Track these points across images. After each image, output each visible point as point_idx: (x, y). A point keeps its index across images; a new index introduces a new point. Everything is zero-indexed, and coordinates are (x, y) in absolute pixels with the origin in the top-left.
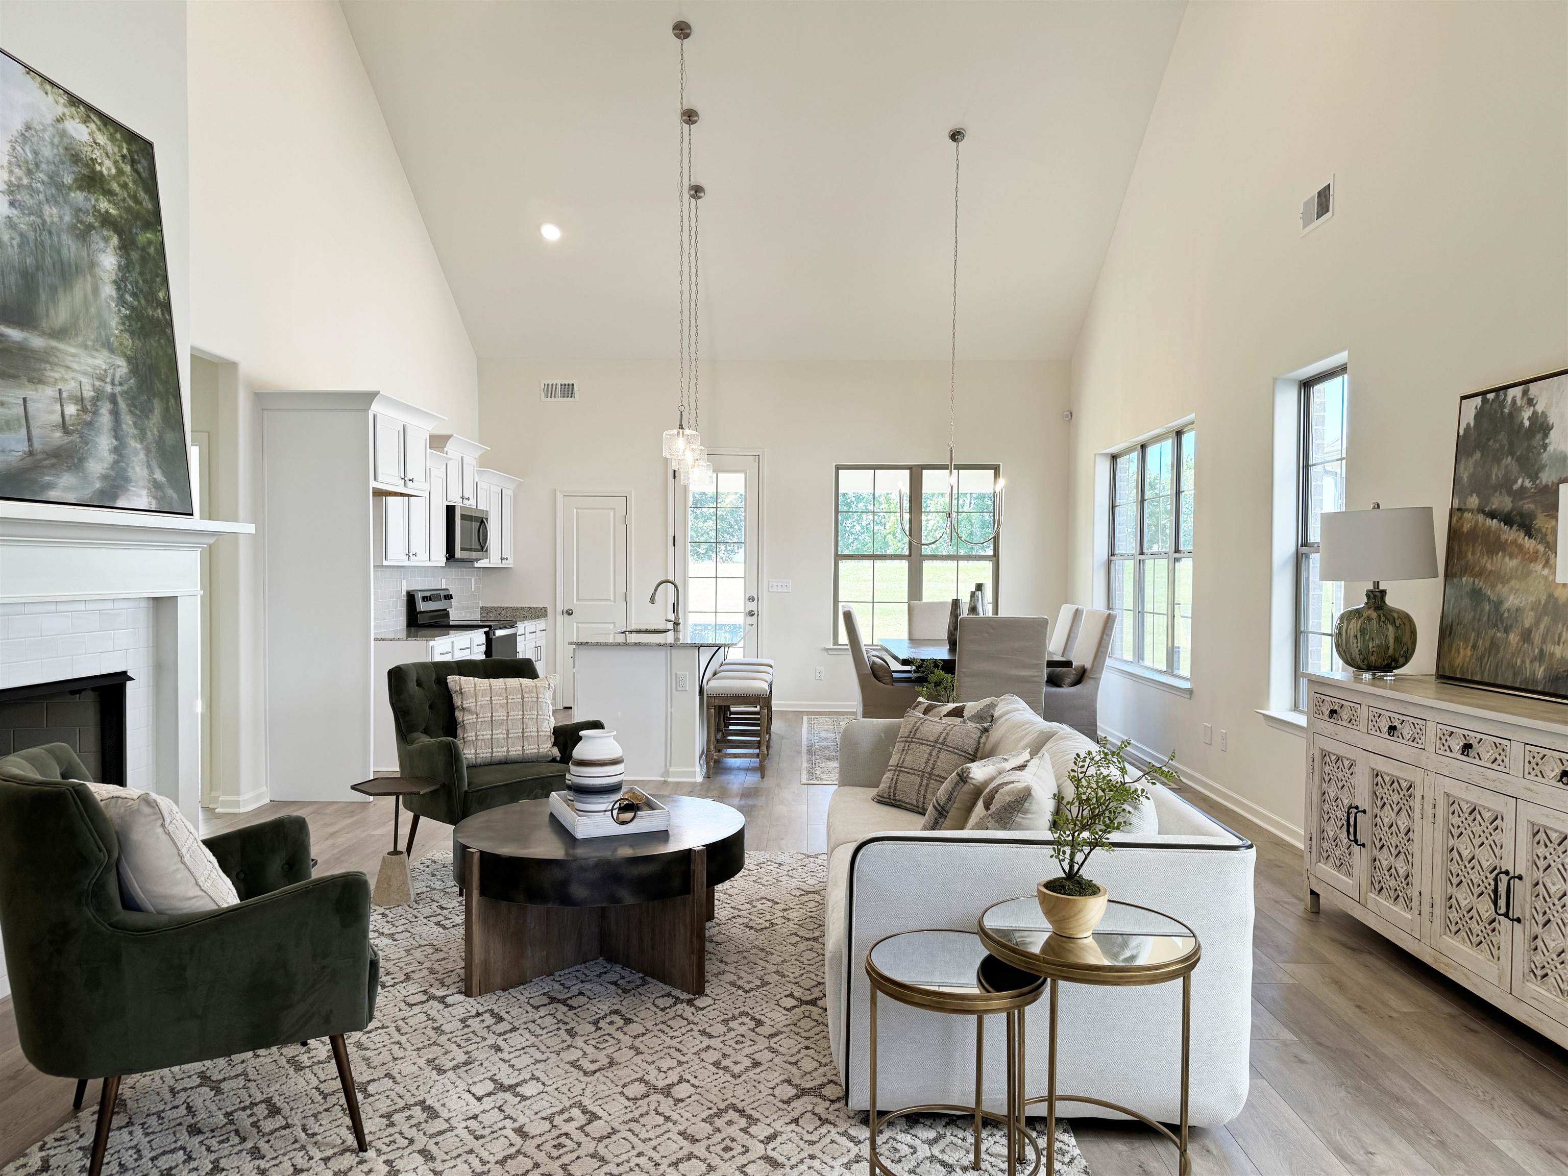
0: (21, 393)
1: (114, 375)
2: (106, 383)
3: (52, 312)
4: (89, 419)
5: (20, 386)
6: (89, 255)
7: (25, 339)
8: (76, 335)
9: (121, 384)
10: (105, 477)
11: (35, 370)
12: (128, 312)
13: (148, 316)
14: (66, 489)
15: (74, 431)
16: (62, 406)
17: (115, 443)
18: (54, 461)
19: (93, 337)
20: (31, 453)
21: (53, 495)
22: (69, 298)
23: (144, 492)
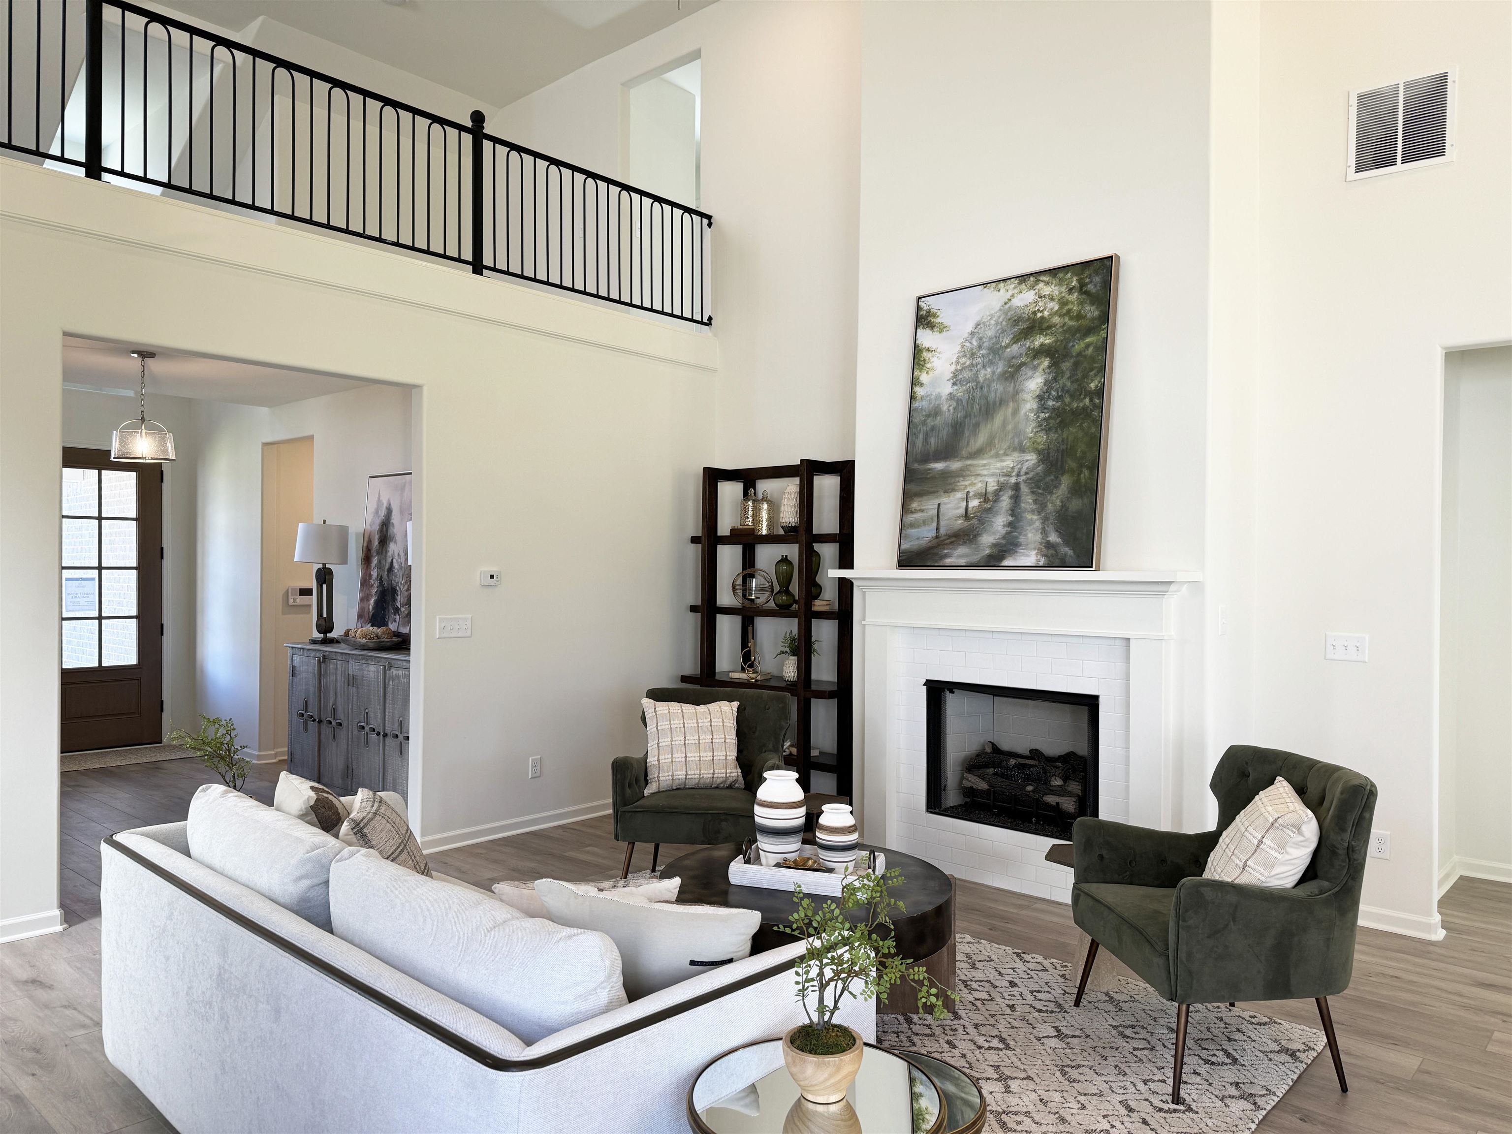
0: (937, 502)
1: (1021, 469)
2: (1011, 477)
3: (972, 441)
4: (989, 506)
5: (937, 497)
6: (1015, 387)
7: (946, 466)
8: (990, 450)
9: (1026, 473)
10: (995, 545)
11: (951, 484)
12: (1047, 415)
13: (1072, 409)
14: (960, 556)
15: (974, 517)
16: (967, 502)
17: (1011, 519)
18: (953, 539)
19: (1005, 447)
20: (937, 537)
21: (948, 561)
22: (989, 426)
23: (1034, 553)
